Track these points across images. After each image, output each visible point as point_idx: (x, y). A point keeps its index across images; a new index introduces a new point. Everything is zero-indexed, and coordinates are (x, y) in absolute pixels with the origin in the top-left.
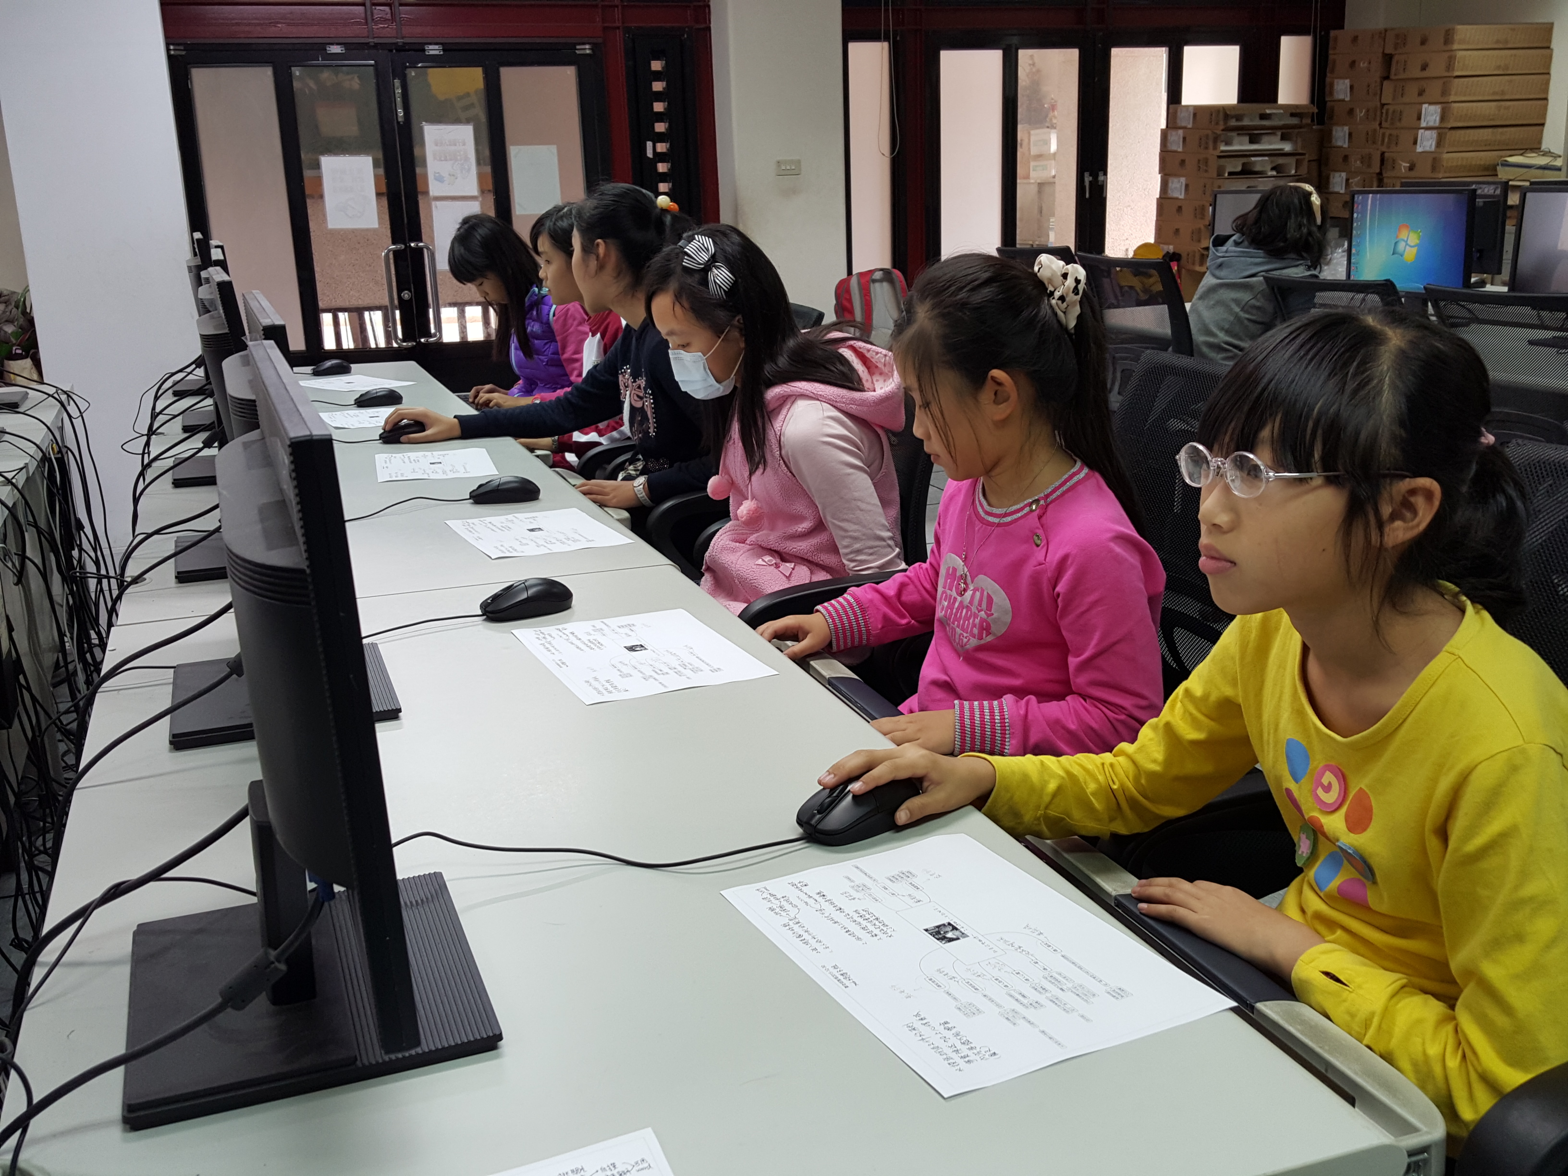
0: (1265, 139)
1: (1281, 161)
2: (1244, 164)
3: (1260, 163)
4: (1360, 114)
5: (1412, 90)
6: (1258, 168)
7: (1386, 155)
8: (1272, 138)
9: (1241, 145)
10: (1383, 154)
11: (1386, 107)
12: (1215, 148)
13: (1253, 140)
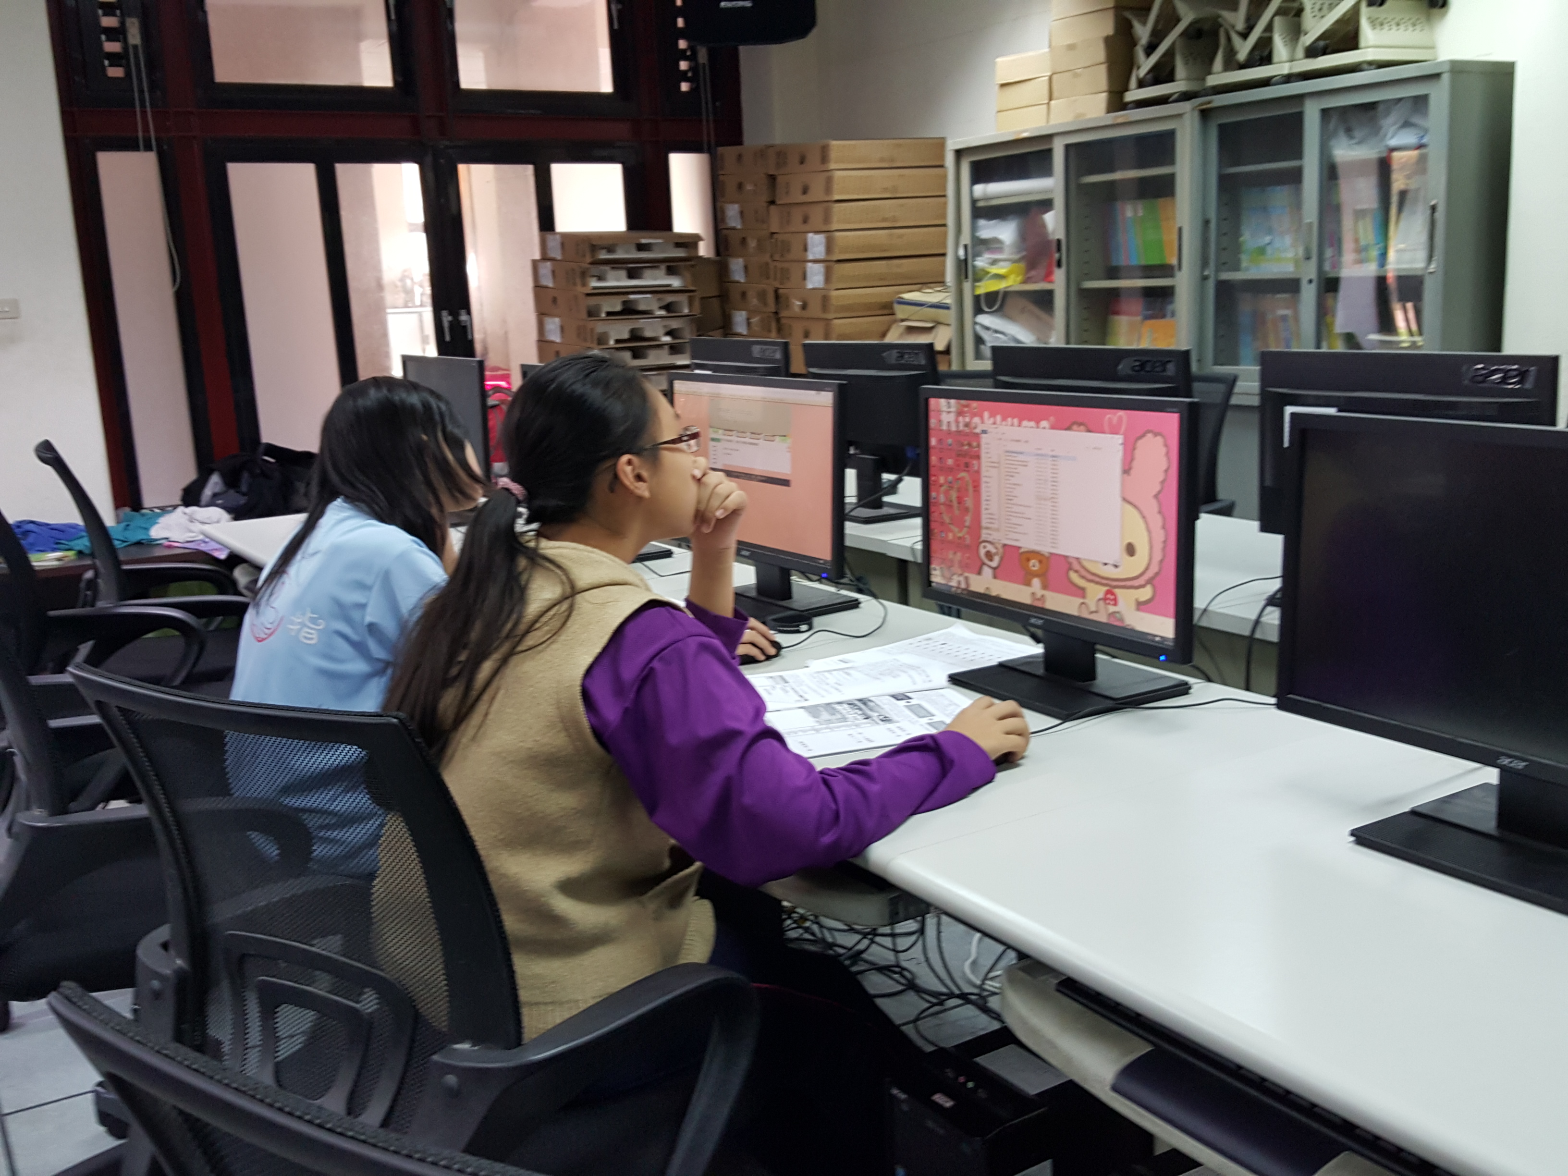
0: (648, 273)
1: (670, 298)
2: (625, 303)
3: (644, 302)
4: (752, 244)
5: (797, 215)
6: (642, 307)
7: (781, 291)
8: (656, 272)
9: (617, 280)
10: (776, 291)
11: (775, 236)
12: (584, 284)
13: (632, 275)
